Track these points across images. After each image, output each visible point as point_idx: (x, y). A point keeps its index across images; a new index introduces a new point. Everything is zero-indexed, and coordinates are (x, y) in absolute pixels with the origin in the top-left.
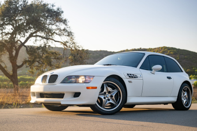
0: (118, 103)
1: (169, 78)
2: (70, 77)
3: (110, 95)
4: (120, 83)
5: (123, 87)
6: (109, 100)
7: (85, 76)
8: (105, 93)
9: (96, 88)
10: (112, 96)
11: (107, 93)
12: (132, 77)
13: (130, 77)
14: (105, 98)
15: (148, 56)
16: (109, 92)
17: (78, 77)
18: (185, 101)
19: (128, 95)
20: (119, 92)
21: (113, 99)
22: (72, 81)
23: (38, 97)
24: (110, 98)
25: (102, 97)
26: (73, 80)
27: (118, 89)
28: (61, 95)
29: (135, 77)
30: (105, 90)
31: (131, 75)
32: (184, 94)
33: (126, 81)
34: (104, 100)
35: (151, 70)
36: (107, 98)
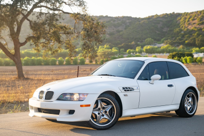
0: (113, 118)
1: (170, 86)
2: (65, 94)
3: (104, 110)
4: (114, 99)
5: (117, 102)
6: (103, 115)
7: (79, 94)
8: (99, 109)
9: (89, 105)
10: (106, 112)
11: (101, 109)
12: (128, 90)
13: (125, 90)
14: (99, 114)
15: (148, 65)
16: (104, 108)
17: (72, 94)
18: (189, 108)
19: (123, 109)
20: (113, 107)
21: (107, 115)
22: (67, 98)
23: (35, 111)
24: (104, 114)
25: (97, 113)
26: (68, 96)
27: (112, 104)
28: (57, 112)
29: (131, 90)
30: (99, 106)
31: (126, 88)
32: (188, 100)
33: (121, 95)
34: (98, 115)
35: (150, 79)
36: (101, 114)
